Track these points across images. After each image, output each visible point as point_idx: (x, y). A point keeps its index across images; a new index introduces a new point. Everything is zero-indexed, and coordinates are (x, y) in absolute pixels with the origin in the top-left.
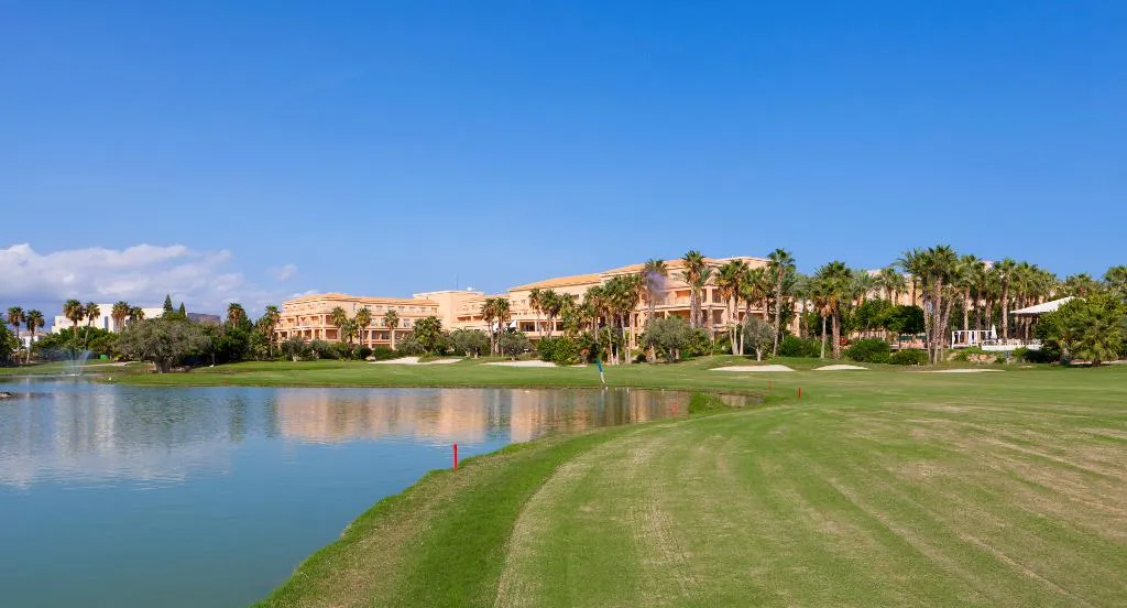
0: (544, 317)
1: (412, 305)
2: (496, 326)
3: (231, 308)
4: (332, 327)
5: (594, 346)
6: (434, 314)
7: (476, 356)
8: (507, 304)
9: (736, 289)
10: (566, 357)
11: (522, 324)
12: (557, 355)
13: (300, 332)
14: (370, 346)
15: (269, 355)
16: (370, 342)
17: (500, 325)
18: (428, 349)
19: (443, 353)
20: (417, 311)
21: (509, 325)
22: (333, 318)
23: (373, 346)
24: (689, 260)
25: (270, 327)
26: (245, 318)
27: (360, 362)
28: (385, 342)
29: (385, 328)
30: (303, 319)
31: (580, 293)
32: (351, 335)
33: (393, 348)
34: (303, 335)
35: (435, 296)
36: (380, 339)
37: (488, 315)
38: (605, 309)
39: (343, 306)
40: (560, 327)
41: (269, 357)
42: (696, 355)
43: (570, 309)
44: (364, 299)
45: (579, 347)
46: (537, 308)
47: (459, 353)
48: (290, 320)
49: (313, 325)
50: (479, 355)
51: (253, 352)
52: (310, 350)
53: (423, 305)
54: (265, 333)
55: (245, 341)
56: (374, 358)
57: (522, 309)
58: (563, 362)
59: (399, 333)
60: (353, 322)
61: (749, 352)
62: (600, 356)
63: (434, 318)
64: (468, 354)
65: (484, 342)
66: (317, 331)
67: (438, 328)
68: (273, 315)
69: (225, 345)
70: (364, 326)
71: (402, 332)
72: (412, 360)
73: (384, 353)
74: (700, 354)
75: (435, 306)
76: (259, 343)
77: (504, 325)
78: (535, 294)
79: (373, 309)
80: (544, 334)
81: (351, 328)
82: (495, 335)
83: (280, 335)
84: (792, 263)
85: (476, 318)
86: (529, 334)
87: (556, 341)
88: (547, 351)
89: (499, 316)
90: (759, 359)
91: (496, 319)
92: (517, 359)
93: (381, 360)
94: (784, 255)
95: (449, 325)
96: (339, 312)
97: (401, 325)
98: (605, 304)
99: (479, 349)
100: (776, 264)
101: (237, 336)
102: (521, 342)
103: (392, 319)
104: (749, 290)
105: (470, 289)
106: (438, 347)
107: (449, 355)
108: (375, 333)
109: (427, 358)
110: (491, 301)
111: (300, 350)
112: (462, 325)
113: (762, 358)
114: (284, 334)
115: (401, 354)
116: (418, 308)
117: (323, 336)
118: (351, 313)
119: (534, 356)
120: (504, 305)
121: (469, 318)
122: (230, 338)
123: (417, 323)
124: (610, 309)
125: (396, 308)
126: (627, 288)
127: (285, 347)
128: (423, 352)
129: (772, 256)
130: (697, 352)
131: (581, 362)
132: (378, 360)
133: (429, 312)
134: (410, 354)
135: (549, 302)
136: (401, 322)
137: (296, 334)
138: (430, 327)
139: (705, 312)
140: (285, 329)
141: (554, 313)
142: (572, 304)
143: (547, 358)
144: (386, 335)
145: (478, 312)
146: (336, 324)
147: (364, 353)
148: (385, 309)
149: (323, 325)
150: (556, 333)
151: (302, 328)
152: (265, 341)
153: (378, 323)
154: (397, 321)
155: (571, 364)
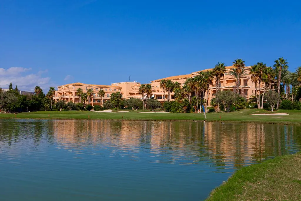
0: (167, 93)
1: (110, 88)
2: (145, 97)
3: (36, 88)
4: (77, 97)
5: (189, 105)
6: (119, 91)
7: (137, 110)
8: (151, 87)
9: (260, 76)
10: (176, 110)
11: (157, 96)
12: (172, 109)
13: (64, 99)
14: (93, 105)
15: (50, 107)
16: (92, 103)
17: (147, 96)
18: (116, 106)
19: (123, 108)
20: (113, 91)
21: (151, 96)
22: (77, 93)
23: (94, 105)
24: (237, 63)
25: (51, 96)
26: (42, 93)
27: (88, 112)
28: (99, 103)
29: (99, 98)
30: (65, 93)
31: (182, 82)
32: (84, 100)
33: (102, 106)
34: (65, 100)
35: (120, 85)
36: (97, 102)
37: (142, 92)
38: (195, 88)
39: (82, 88)
40: (173, 97)
41: (51, 109)
42: (240, 109)
43: (178, 89)
44: (91, 85)
45: (182, 105)
46: (164, 88)
47: (130, 108)
48: (60, 94)
49: (69, 96)
50: (138, 109)
51: (44, 107)
52: (67, 106)
53: (115, 88)
54: (49, 99)
55: (40, 102)
56: (94, 110)
57: (157, 89)
58: (174, 112)
59: (104, 100)
60: (85, 94)
61: (267, 107)
62: (191, 110)
63: (119, 93)
64: (133, 109)
65: (140, 103)
66: (71, 99)
67: (121, 97)
68: (52, 91)
69: (32, 104)
70: (90, 96)
71: (106, 99)
72: (109, 111)
73: (98, 108)
74: (242, 108)
75: (120, 89)
76: (46, 103)
77: (149, 96)
78: (163, 82)
79: (94, 89)
80: (166, 100)
81: (84, 97)
82: (145, 100)
83: (56, 100)
84: (286, 65)
85: (137, 94)
86: (160, 100)
87: (172, 103)
88: (168, 107)
89: (147, 92)
90: (272, 111)
91: (146, 94)
92: (154, 111)
93: (97, 111)
94: (283, 61)
95: (126, 96)
96: (80, 90)
97: (105, 97)
98: (195, 85)
99: (138, 107)
100: (279, 65)
101: (37, 100)
102: (156, 103)
103: (102, 93)
104: (267, 77)
105: (135, 81)
106: (121, 105)
107: (126, 109)
108: (95, 100)
109: (116, 110)
110: (143, 86)
111: (63, 106)
112: (131, 96)
113: (273, 110)
114: (58, 100)
115: (105, 109)
116: (113, 89)
117: (73, 101)
118: (85, 90)
119: (162, 110)
120: (149, 87)
121: (134, 94)
122: (34, 100)
123: (112, 95)
124: (197, 87)
125: (104, 89)
126: (206, 77)
127: (57, 105)
128: (114, 108)
129: (276, 62)
130: (240, 107)
131: (183, 112)
132: (95, 111)
133: (117, 90)
134: (109, 109)
135: (169, 86)
136: (106, 95)
137: (63, 99)
138: (117, 96)
139: (240, 90)
140: (58, 98)
141: (171, 90)
142: (179, 87)
143: (168, 110)
144: (99, 101)
145: (138, 91)
146: (79, 95)
147: (90, 108)
148: (99, 89)
149: (73, 96)
150: (171, 100)
151: (65, 97)
152: (48, 102)
153: (96, 95)
154: (104, 94)
155: (179, 113)
